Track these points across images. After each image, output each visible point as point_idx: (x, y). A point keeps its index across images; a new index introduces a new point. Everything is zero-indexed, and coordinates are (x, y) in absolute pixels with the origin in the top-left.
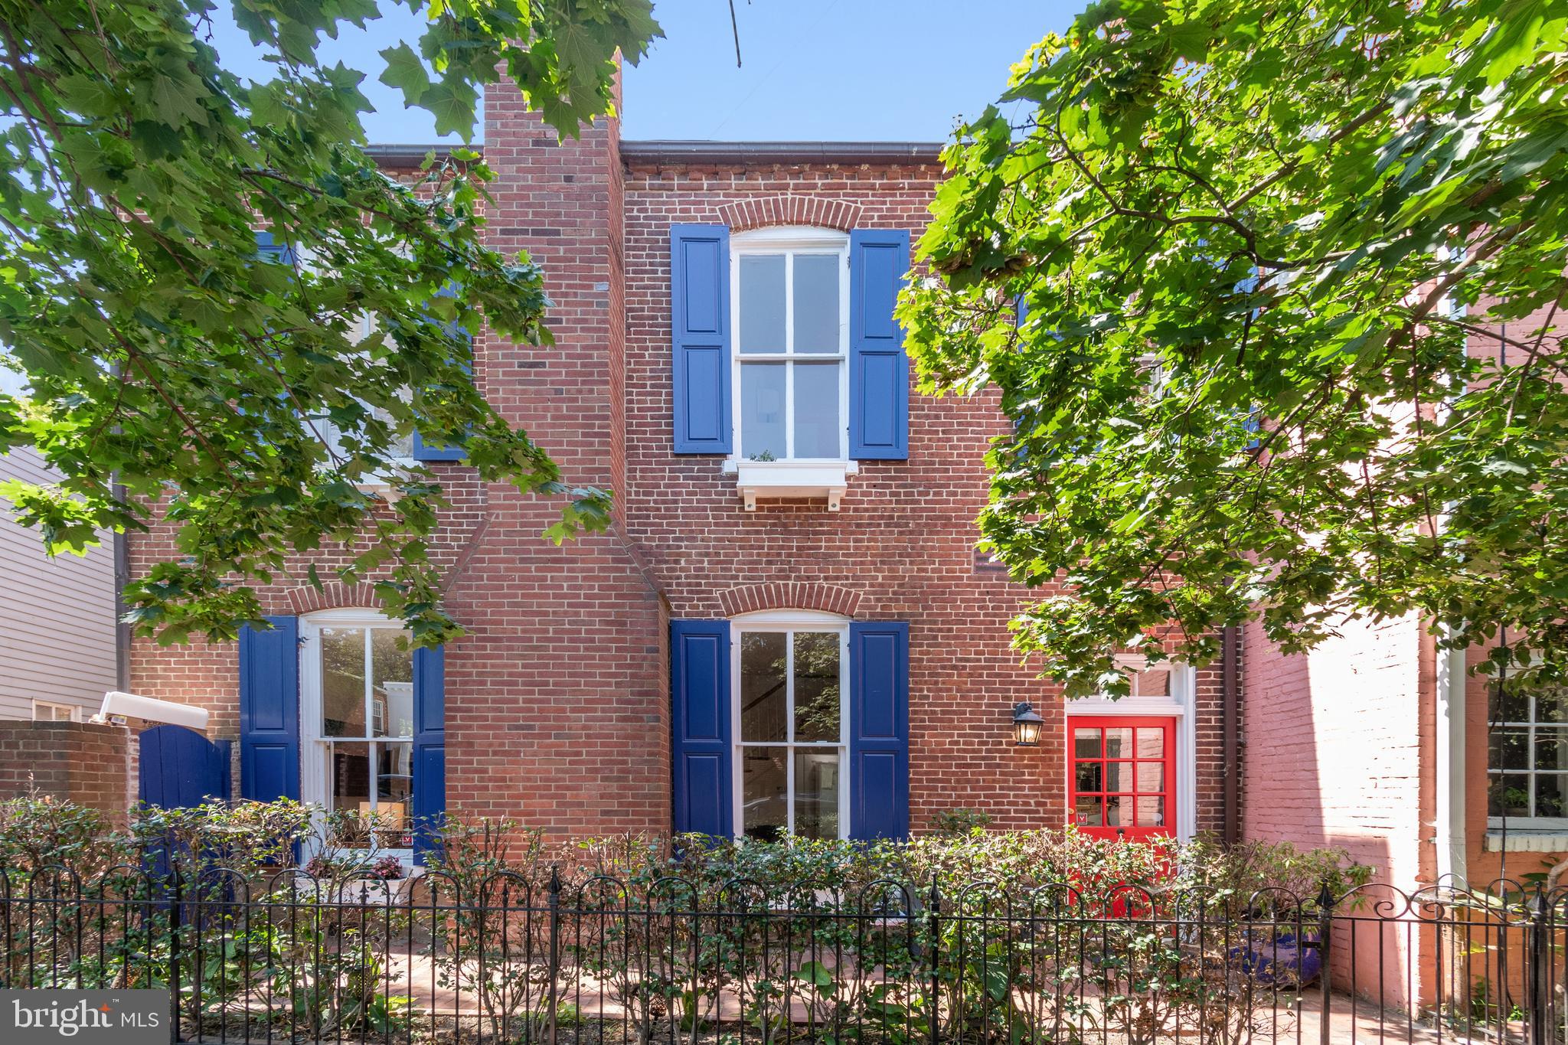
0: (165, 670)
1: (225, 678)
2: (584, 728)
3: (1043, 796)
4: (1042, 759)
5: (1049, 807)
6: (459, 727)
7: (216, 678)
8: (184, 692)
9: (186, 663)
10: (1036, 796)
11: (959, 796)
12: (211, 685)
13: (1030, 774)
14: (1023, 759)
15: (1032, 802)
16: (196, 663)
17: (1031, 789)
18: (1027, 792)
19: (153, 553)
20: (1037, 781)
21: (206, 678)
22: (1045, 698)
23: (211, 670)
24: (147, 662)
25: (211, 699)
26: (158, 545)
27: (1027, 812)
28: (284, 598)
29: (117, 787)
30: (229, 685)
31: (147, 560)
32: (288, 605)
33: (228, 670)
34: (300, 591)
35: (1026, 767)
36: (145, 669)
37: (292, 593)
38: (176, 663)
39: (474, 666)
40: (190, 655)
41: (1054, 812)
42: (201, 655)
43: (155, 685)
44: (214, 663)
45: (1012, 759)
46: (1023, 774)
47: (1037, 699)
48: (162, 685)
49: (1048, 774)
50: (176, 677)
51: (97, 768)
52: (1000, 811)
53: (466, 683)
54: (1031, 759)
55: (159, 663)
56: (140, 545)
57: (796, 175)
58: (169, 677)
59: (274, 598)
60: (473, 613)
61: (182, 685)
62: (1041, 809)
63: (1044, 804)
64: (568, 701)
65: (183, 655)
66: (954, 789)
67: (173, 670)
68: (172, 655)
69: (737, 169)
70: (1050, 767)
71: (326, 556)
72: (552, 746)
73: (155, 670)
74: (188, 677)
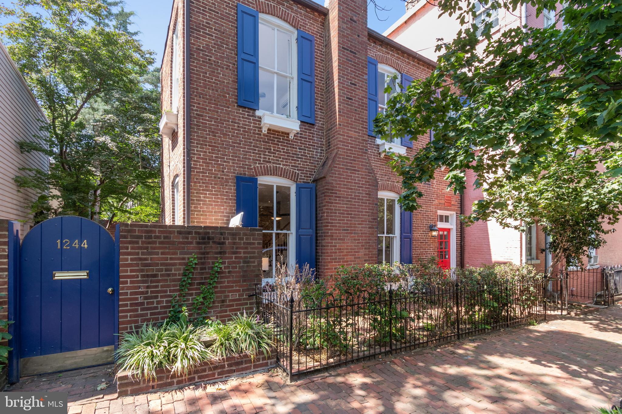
0: (204, 197)
1: (229, 203)
2: (361, 230)
4: (434, 241)
6: (330, 230)
7: (225, 202)
8: (212, 208)
9: (213, 194)
11: (420, 252)
12: (223, 206)
16: (217, 195)
18: (432, 250)
19: (200, 140)
20: (433, 247)
21: (222, 202)
23: (223, 199)
24: (197, 193)
25: (223, 212)
26: (202, 137)
28: (252, 169)
30: (231, 206)
31: (197, 143)
32: (253, 172)
33: (230, 199)
34: (258, 167)
35: (432, 243)
36: (195, 196)
37: (254, 167)
38: (209, 194)
39: (334, 206)
40: (215, 191)
42: (219, 191)
43: (200, 204)
44: (225, 195)
46: (431, 245)
48: (203, 204)
49: (435, 245)
50: (209, 201)
53: (331, 213)
55: (202, 194)
56: (194, 136)
57: (398, 54)
58: (206, 201)
59: (248, 168)
60: (334, 187)
61: (212, 205)
64: (357, 221)
65: (212, 191)
66: (419, 250)
67: (207, 198)
68: (207, 191)
69: (380, 43)
70: (435, 243)
71: (267, 153)
72: (353, 237)
73: (200, 197)
74: (214, 202)
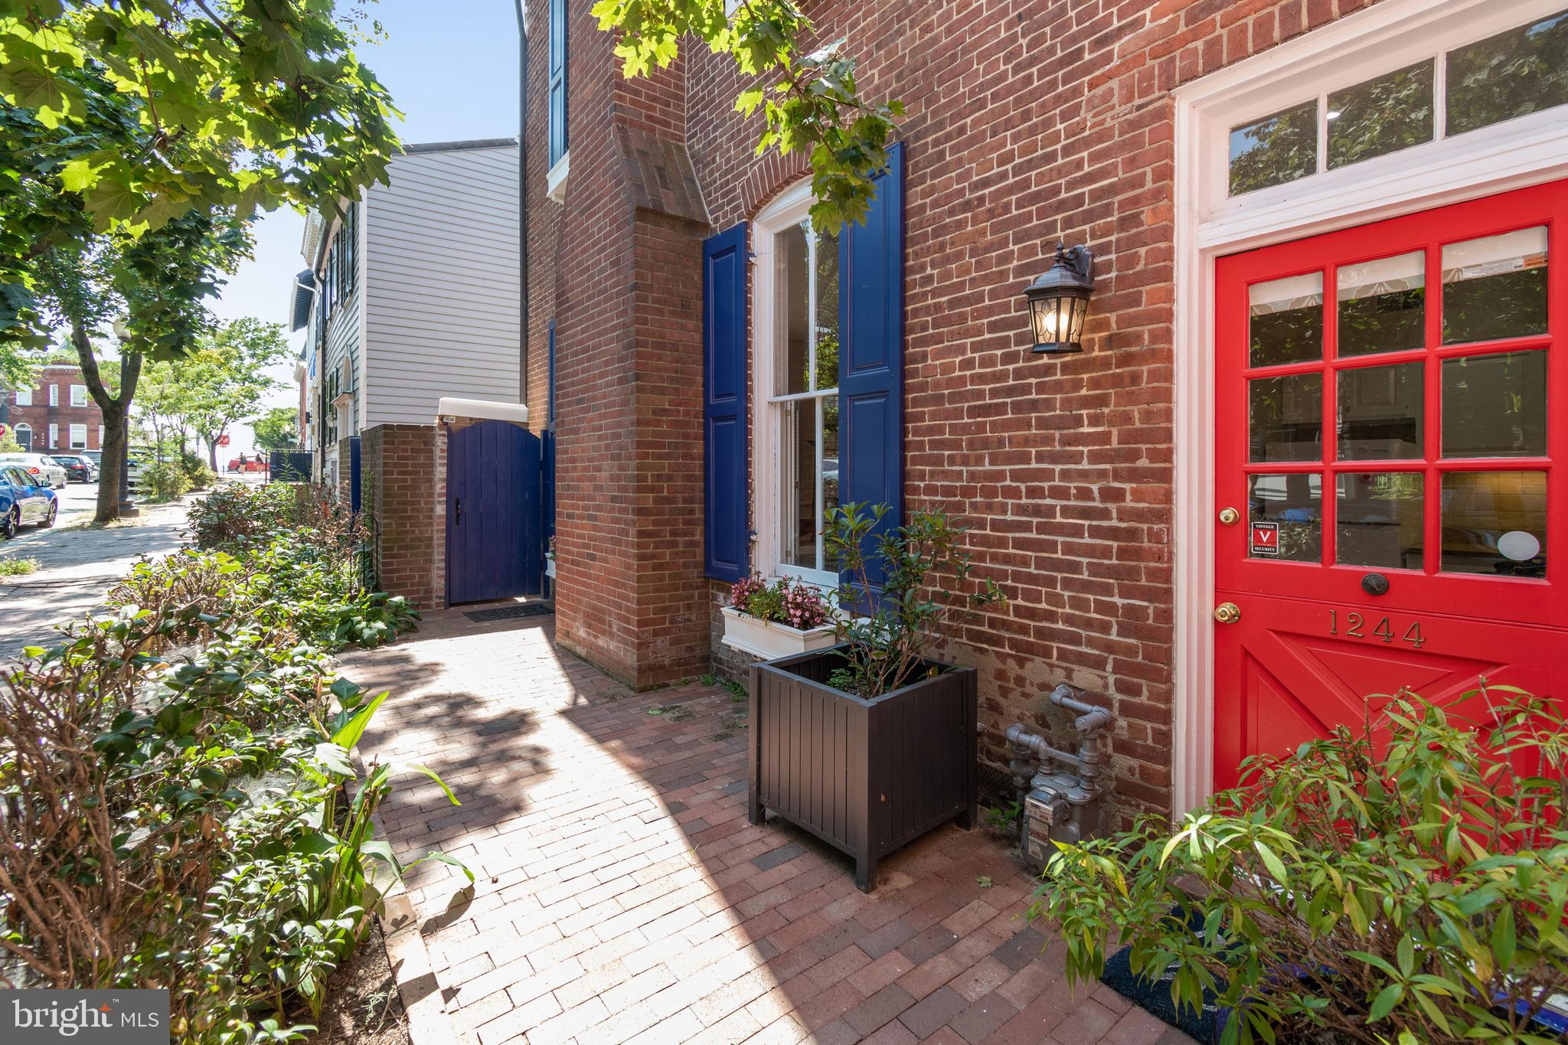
3: (1117, 475)
4: (1116, 381)
5: (1129, 502)
10: (1102, 474)
11: (973, 476)
13: (1094, 421)
14: (1077, 385)
15: (1095, 488)
17: (1094, 457)
18: (1085, 465)
20: (1105, 438)
22: (1123, 224)
27: (1085, 513)
29: (425, 473)
35: (1086, 402)
41: (1140, 515)
45: (1058, 387)
46: (1078, 421)
47: (1107, 231)
49: (1128, 418)
51: (408, 458)
52: (1037, 511)
54: (1095, 384)
62: (1112, 507)
63: (1119, 495)
66: (965, 461)
70: (1132, 399)
72: (591, 420)
